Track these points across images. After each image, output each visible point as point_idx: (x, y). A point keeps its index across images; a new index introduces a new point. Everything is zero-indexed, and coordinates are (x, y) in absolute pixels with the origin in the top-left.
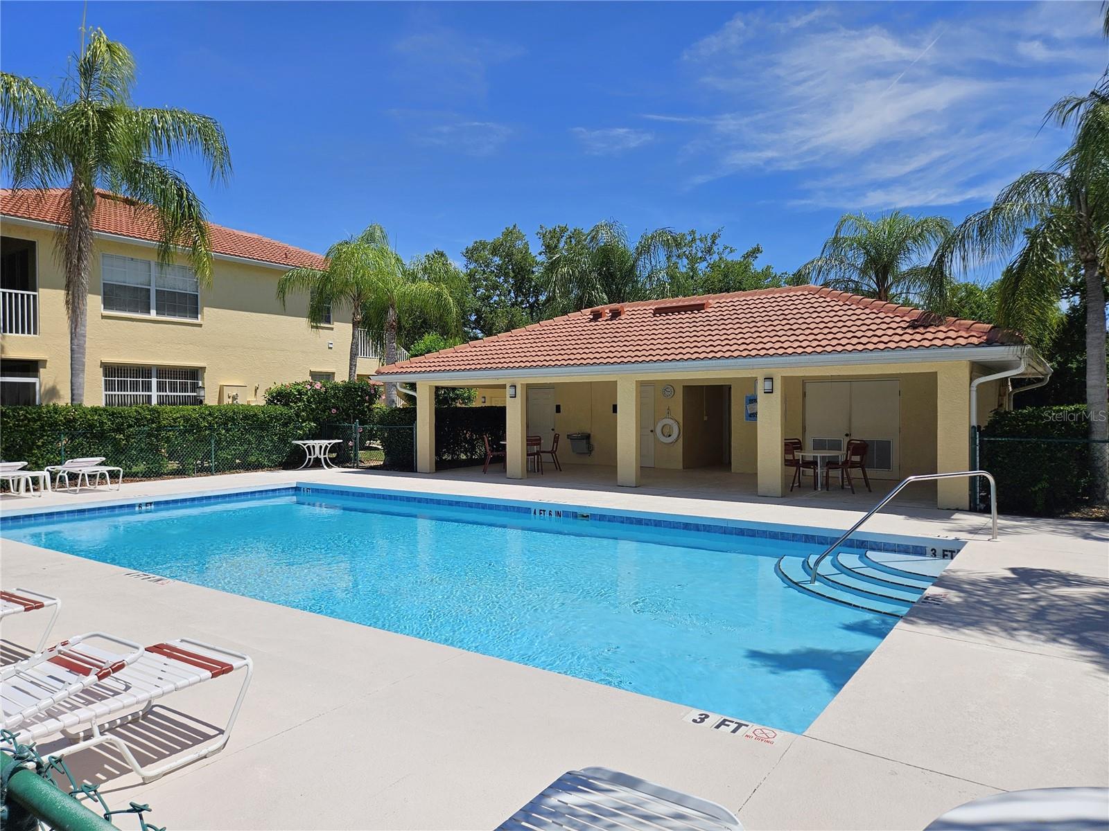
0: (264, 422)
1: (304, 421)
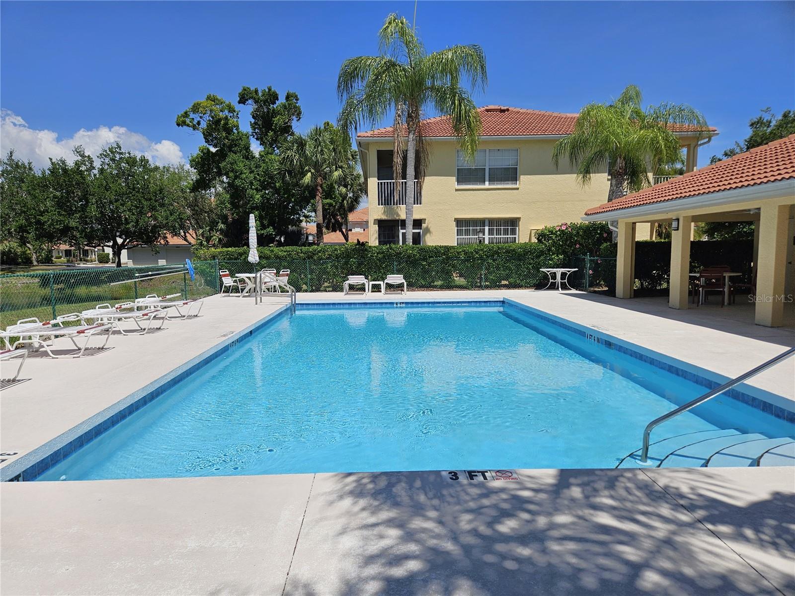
0: (520, 255)
1: (553, 254)
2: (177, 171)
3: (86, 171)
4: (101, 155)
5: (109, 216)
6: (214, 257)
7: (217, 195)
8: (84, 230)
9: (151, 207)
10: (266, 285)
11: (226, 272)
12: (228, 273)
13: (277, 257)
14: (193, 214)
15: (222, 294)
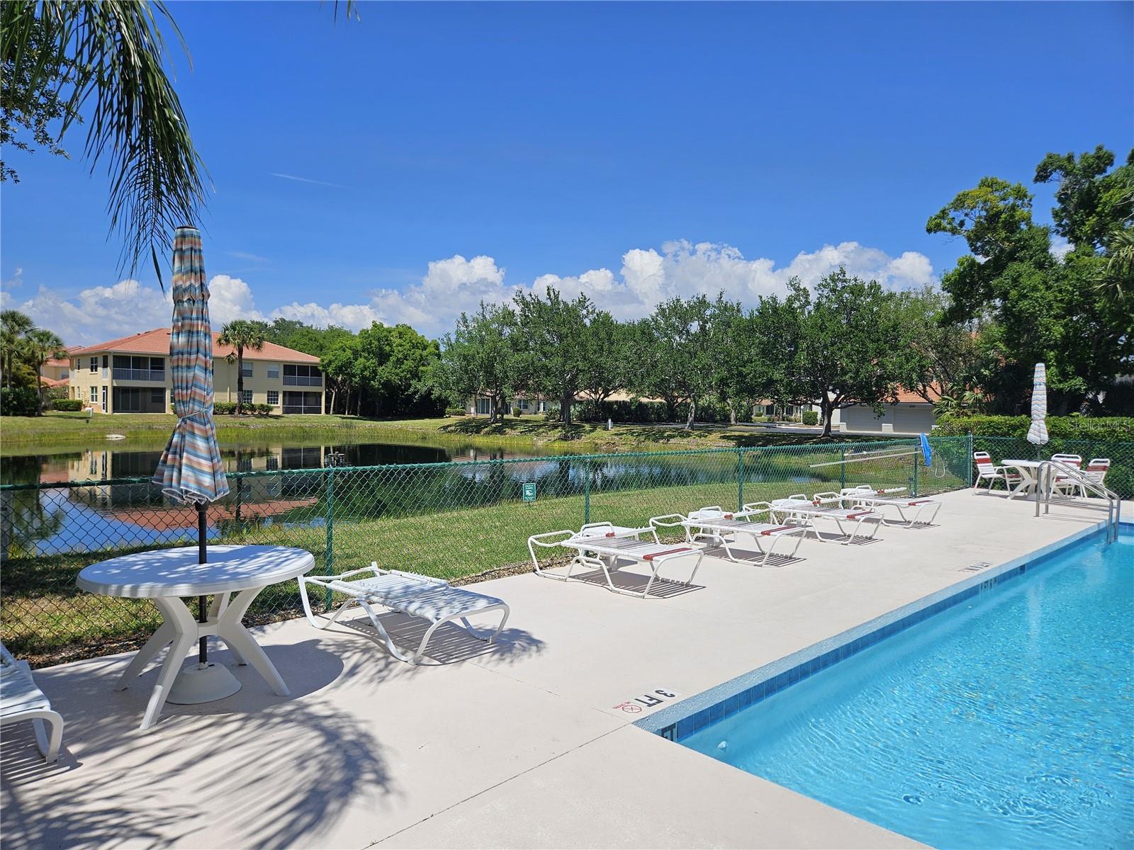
2: (920, 297)
3: (800, 308)
4: (819, 285)
5: (821, 365)
6: (966, 431)
7: (981, 328)
8: (789, 384)
9: (878, 351)
10: (1059, 483)
11: (985, 454)
12: (988, 456)
13: (1085, 435)
14: (940, 359)
15: (976, 490)
